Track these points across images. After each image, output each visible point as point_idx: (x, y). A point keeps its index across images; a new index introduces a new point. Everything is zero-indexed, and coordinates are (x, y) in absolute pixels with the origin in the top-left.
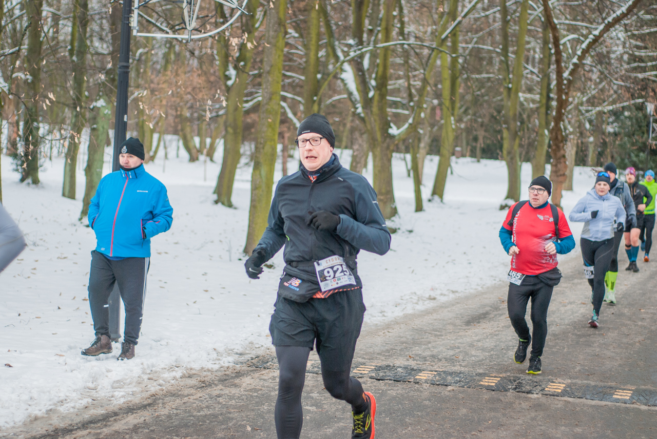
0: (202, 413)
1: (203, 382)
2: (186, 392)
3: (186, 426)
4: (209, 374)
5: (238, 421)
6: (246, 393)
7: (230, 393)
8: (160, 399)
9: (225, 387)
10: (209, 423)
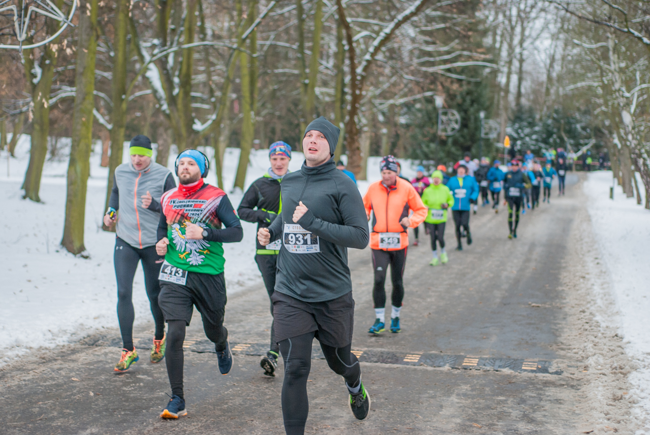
0: (48, 383)
1: (44, 358)
2: (30, 367)
3: (36, 393)
4: (47, 351)
5: (81, 389)
6: (83, 366)
7: (69, 366)
8: (8, 373)
9: (64, 362)
10: (56, 391)
